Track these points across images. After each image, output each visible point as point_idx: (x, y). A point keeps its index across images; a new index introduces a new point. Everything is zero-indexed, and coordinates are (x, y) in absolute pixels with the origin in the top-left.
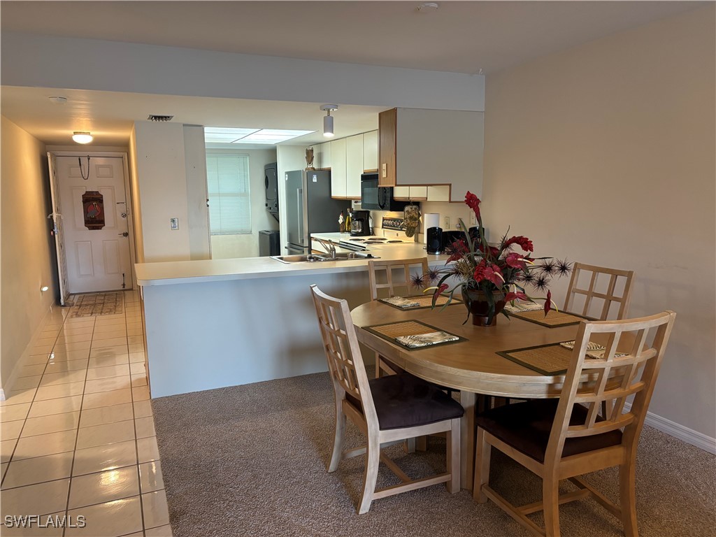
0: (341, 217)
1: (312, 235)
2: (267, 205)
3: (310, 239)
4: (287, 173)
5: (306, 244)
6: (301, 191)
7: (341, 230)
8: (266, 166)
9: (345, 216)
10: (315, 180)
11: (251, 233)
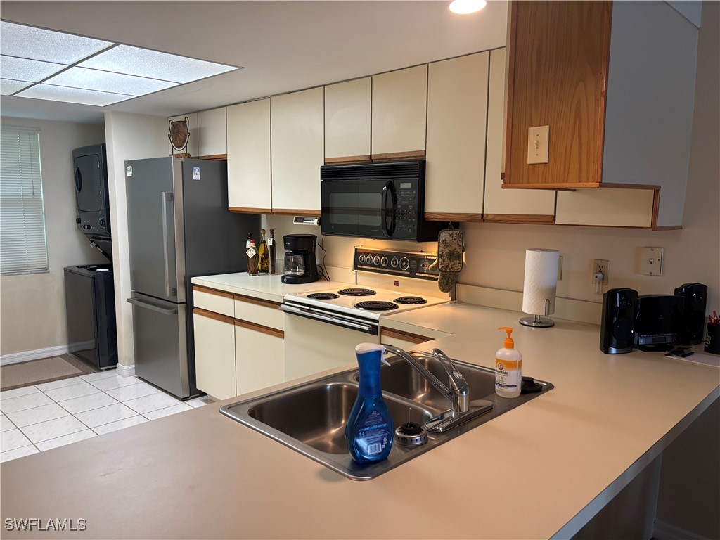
0: (249, 244)
1: (195, 280)
2: (79, 221)
3: (190, 288)
4: (128, 163)
5: (181, 296)
6: (170, 197)
7: (252, 269)
8: (74, 152)
9: (258, 242)
10: (197, 176)
11: (47, 270)
